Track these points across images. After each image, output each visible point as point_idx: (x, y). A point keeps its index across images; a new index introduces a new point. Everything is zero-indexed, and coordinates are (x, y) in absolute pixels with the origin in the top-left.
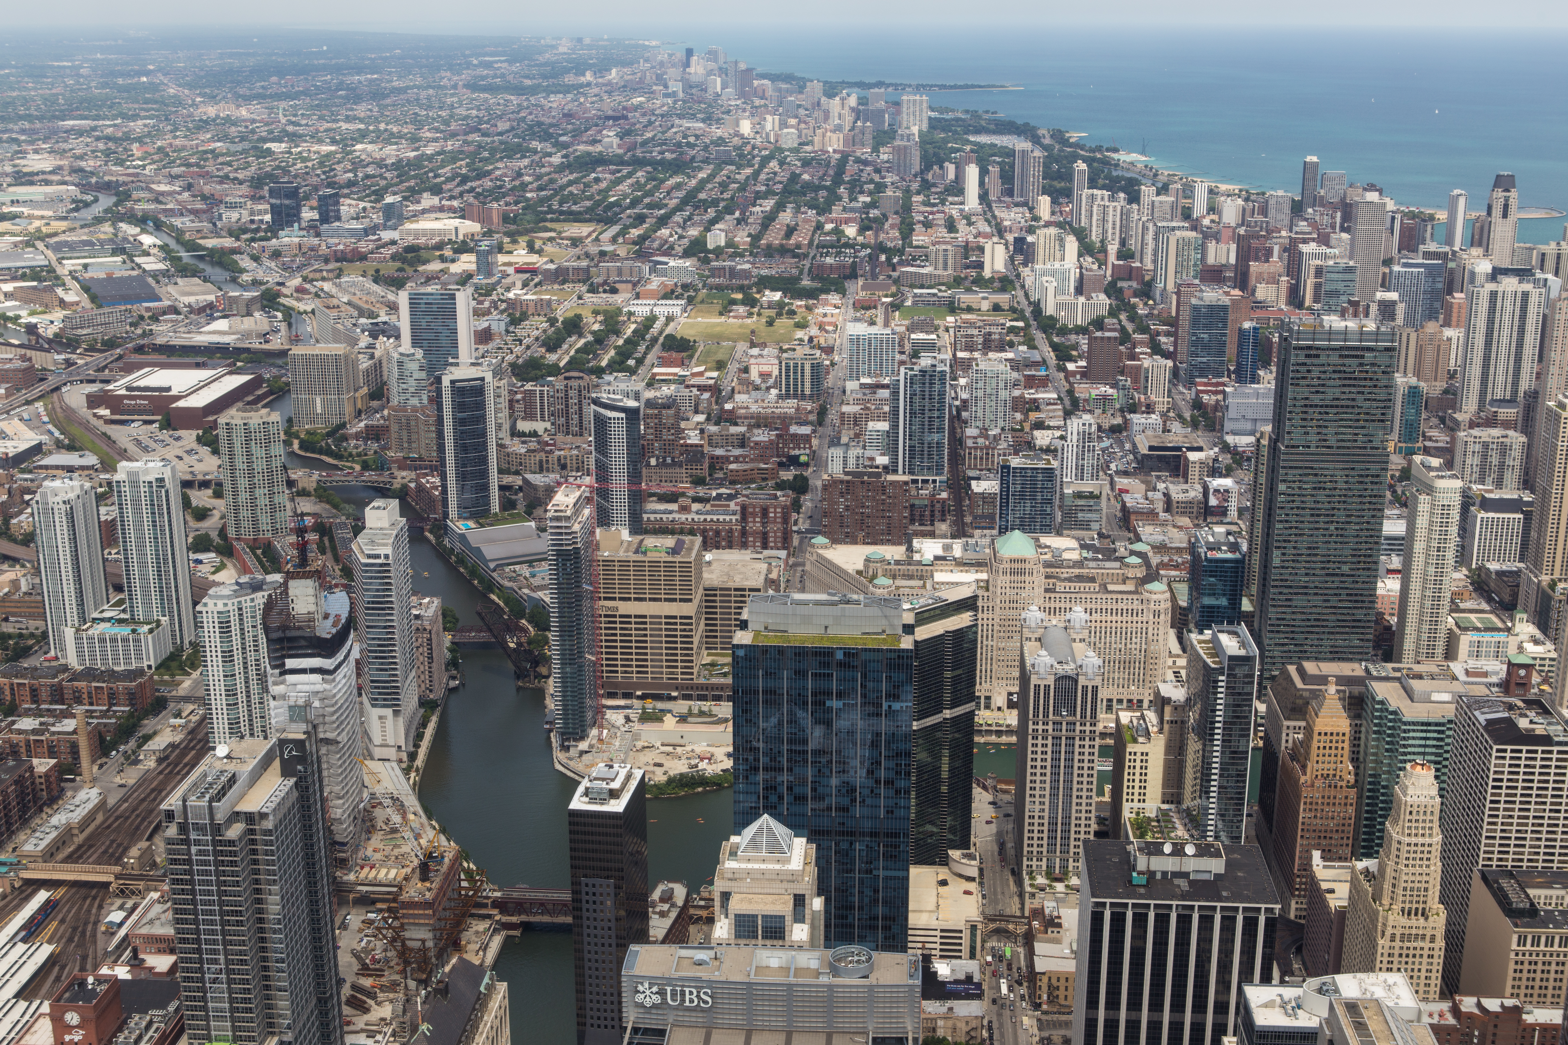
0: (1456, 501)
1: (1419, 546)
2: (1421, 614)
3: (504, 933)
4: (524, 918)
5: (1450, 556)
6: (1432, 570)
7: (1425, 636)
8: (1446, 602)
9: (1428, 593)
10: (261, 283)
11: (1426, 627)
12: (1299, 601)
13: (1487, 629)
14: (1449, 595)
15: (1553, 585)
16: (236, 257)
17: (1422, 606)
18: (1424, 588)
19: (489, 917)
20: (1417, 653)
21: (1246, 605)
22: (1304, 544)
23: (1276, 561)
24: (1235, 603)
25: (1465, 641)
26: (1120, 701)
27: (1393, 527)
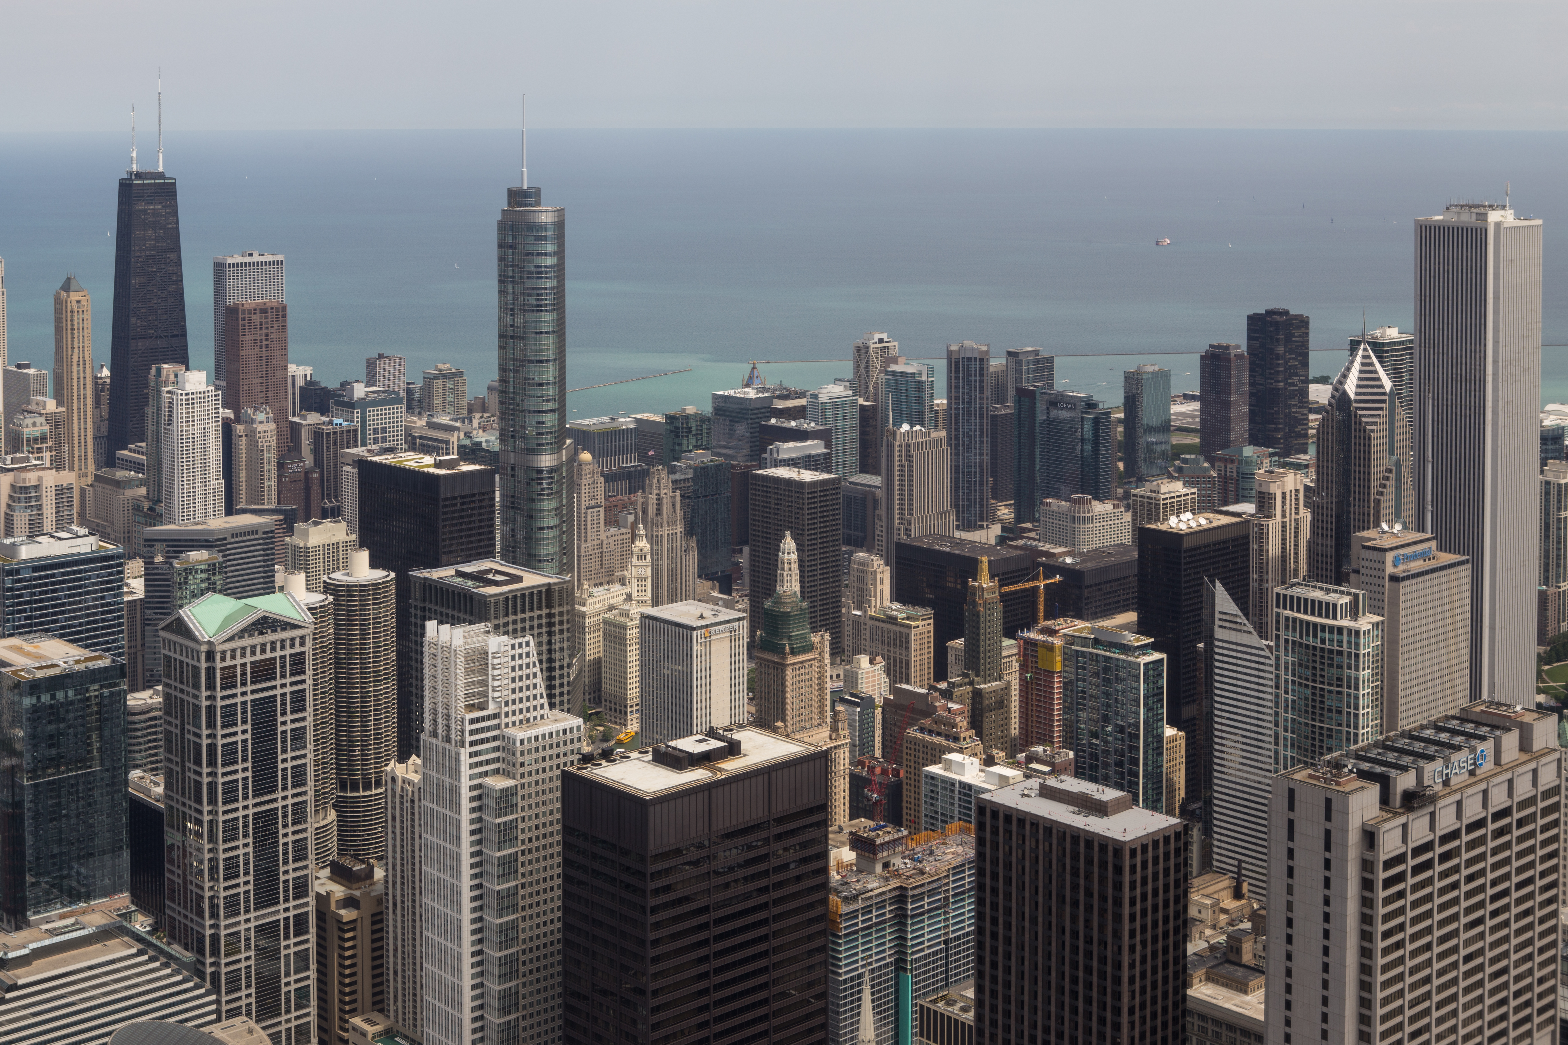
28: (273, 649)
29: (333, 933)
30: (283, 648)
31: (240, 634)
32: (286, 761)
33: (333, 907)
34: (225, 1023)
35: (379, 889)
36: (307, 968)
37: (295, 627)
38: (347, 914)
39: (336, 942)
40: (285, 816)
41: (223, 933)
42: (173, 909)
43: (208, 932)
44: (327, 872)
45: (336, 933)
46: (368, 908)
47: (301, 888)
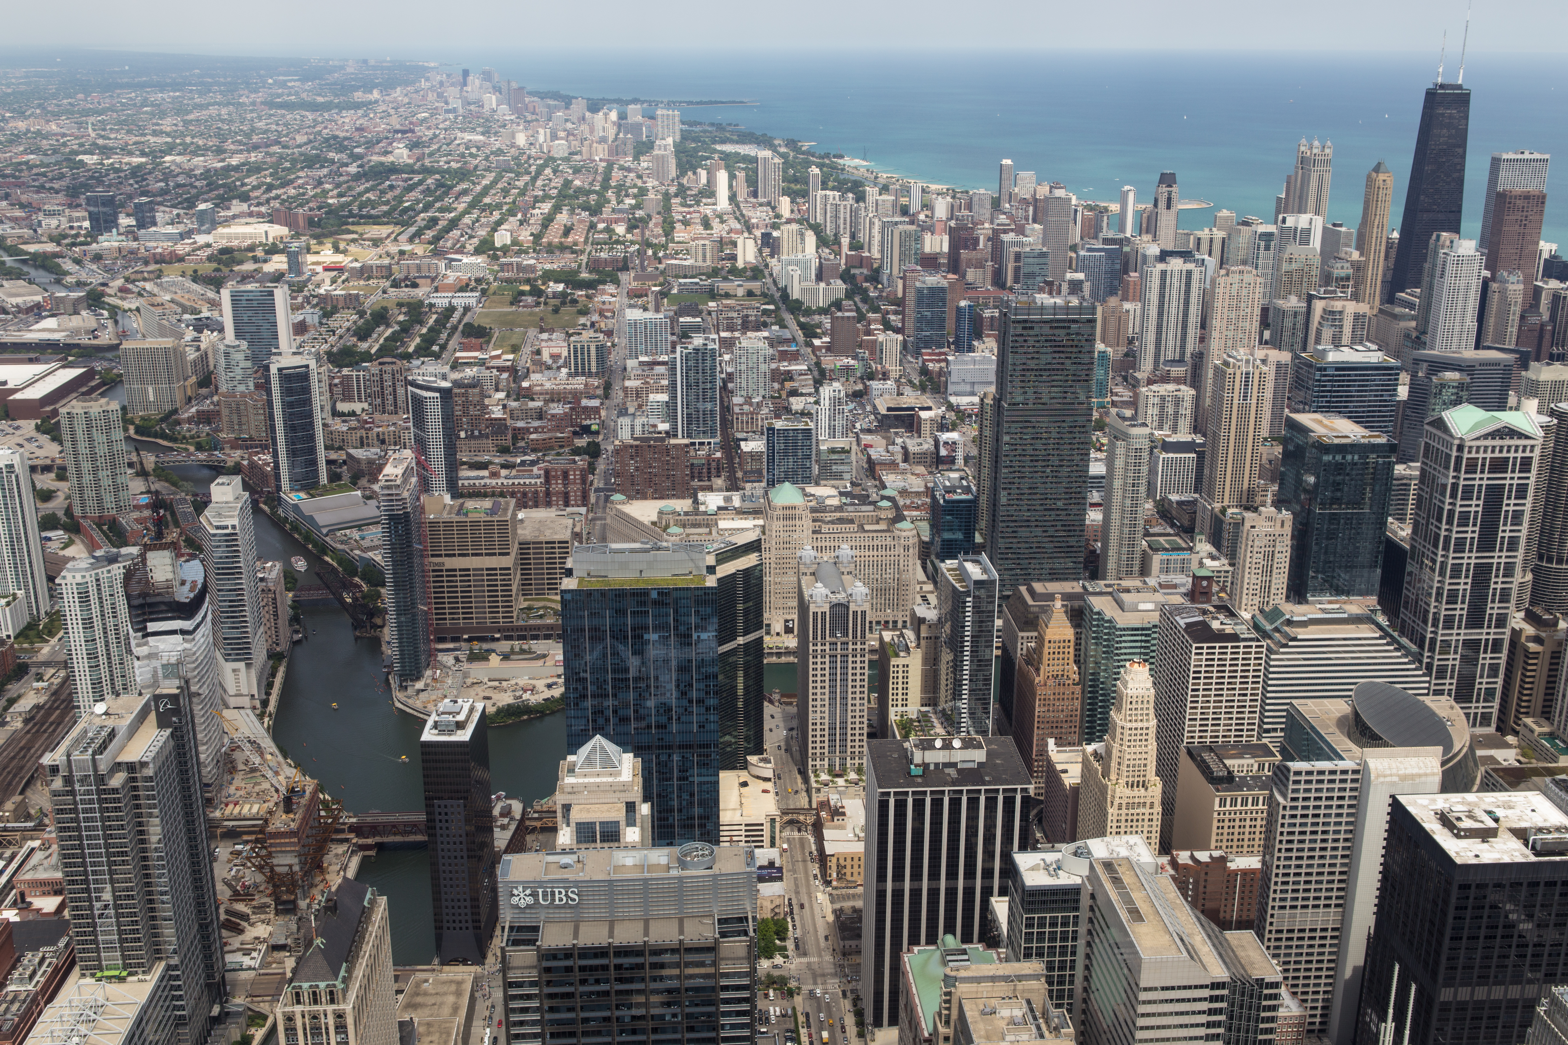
0: (1146, 444)
1: (1117, 483)
2: (1121, 539)
3: (361, 854)
4: (378, 839)
5: (1143, 489)
6: (1128, 502)
7: (1124, 557)
8: (1140, 529)
9: (1126, 521)
10: (85, 284)
11: (1125, 550)
12: (1023, 532)
13: (1173, 549)
14: (1142, 522)
15: (1223, 511)
16: (60, 260)
17: (1121, 533)
18: (1123, 518)
19: (347, 840)
20: (1119, 571)
21: (978, 539)
22: (1025, 484)
23: (1004, 500)
24: (969, 536)
25: (1157, 559)
26: (878, 623)
27: (1097, 468)
28: (1508, 451)
29: (1520, 658)
30: (1516, 451)
31: (1485, 437)
32: (1505, 531)
33: (1523, 639)
34: (1431, 697)
35: (1562, 635)
36: (1496, 676)
37: (1527, 437)
38: (1533, 647)
39: (1521, 664)
40: (1498, 570)
41: (1439, 638)
42: (1405, 614)
43: (1429, 635)
44: (1522, 614)
45: (1522, 658)
46: (1549, 647)
47: (1502, 621)
